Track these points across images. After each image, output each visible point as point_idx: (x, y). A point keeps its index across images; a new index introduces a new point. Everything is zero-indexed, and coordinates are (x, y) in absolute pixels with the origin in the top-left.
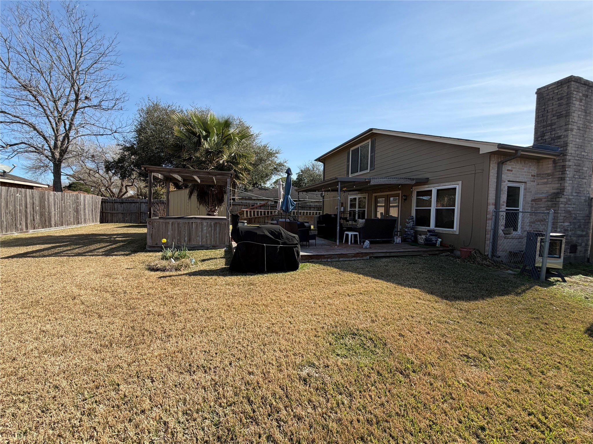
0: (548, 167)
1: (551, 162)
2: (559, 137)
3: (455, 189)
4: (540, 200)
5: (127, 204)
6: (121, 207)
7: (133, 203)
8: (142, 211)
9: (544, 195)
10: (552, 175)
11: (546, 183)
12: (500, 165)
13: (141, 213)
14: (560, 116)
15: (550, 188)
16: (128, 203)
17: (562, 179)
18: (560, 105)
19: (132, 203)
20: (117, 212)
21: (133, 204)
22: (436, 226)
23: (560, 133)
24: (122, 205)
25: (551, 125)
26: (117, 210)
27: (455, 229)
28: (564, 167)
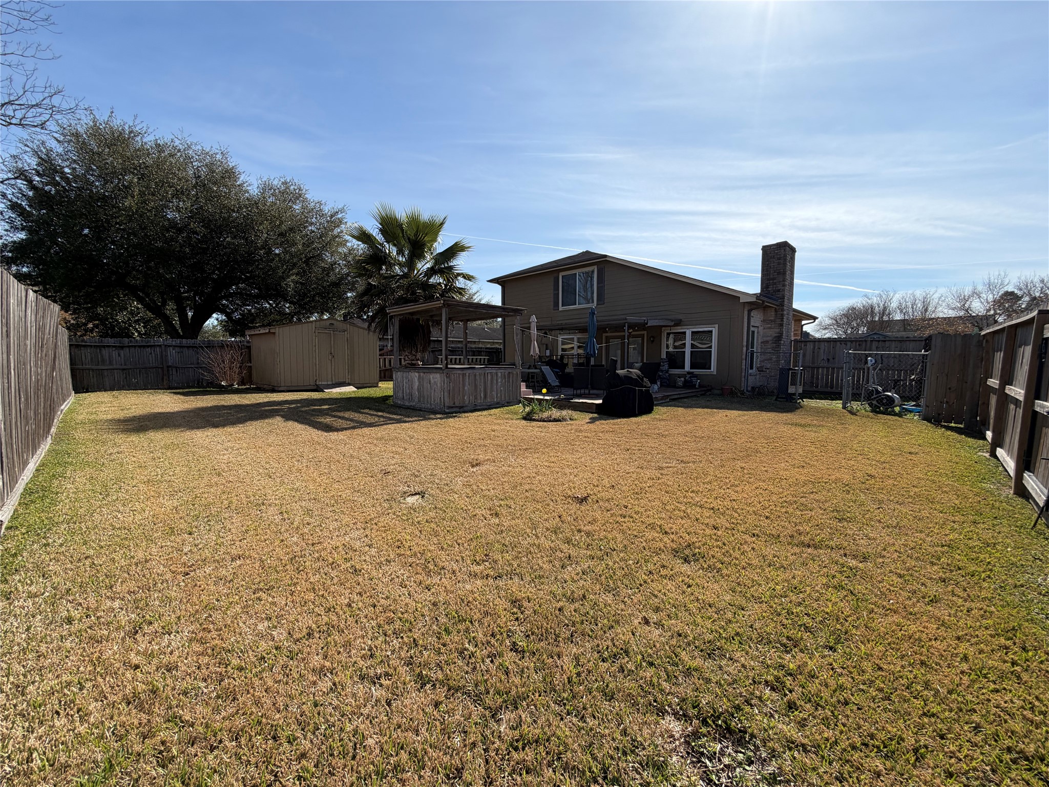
0: (771, 315)
1: (773, 310)
2: (779, 291)
3: (711, 332)
4: (767, 342)
5: (132, 349)
6: (119, 355)
7: (148, 346)
8: (170, 364)
9: (771, 338)
10: (774, 321)
11: (770, 328)
12: (749, 311)
13: (168, 367)
14: (779, 273)
15: (773, 332)
16: (135, 346)
17: (782, 325)
18: (779, 264)
19: (144, 347)
20: (111, 367)
21: (149, 350)
22: (691, 368)
23: (780, 287)
24: (122, 352)
25: (773, 279)
26: (111, 363)
27: (712, 370)
28: (782, 315)
